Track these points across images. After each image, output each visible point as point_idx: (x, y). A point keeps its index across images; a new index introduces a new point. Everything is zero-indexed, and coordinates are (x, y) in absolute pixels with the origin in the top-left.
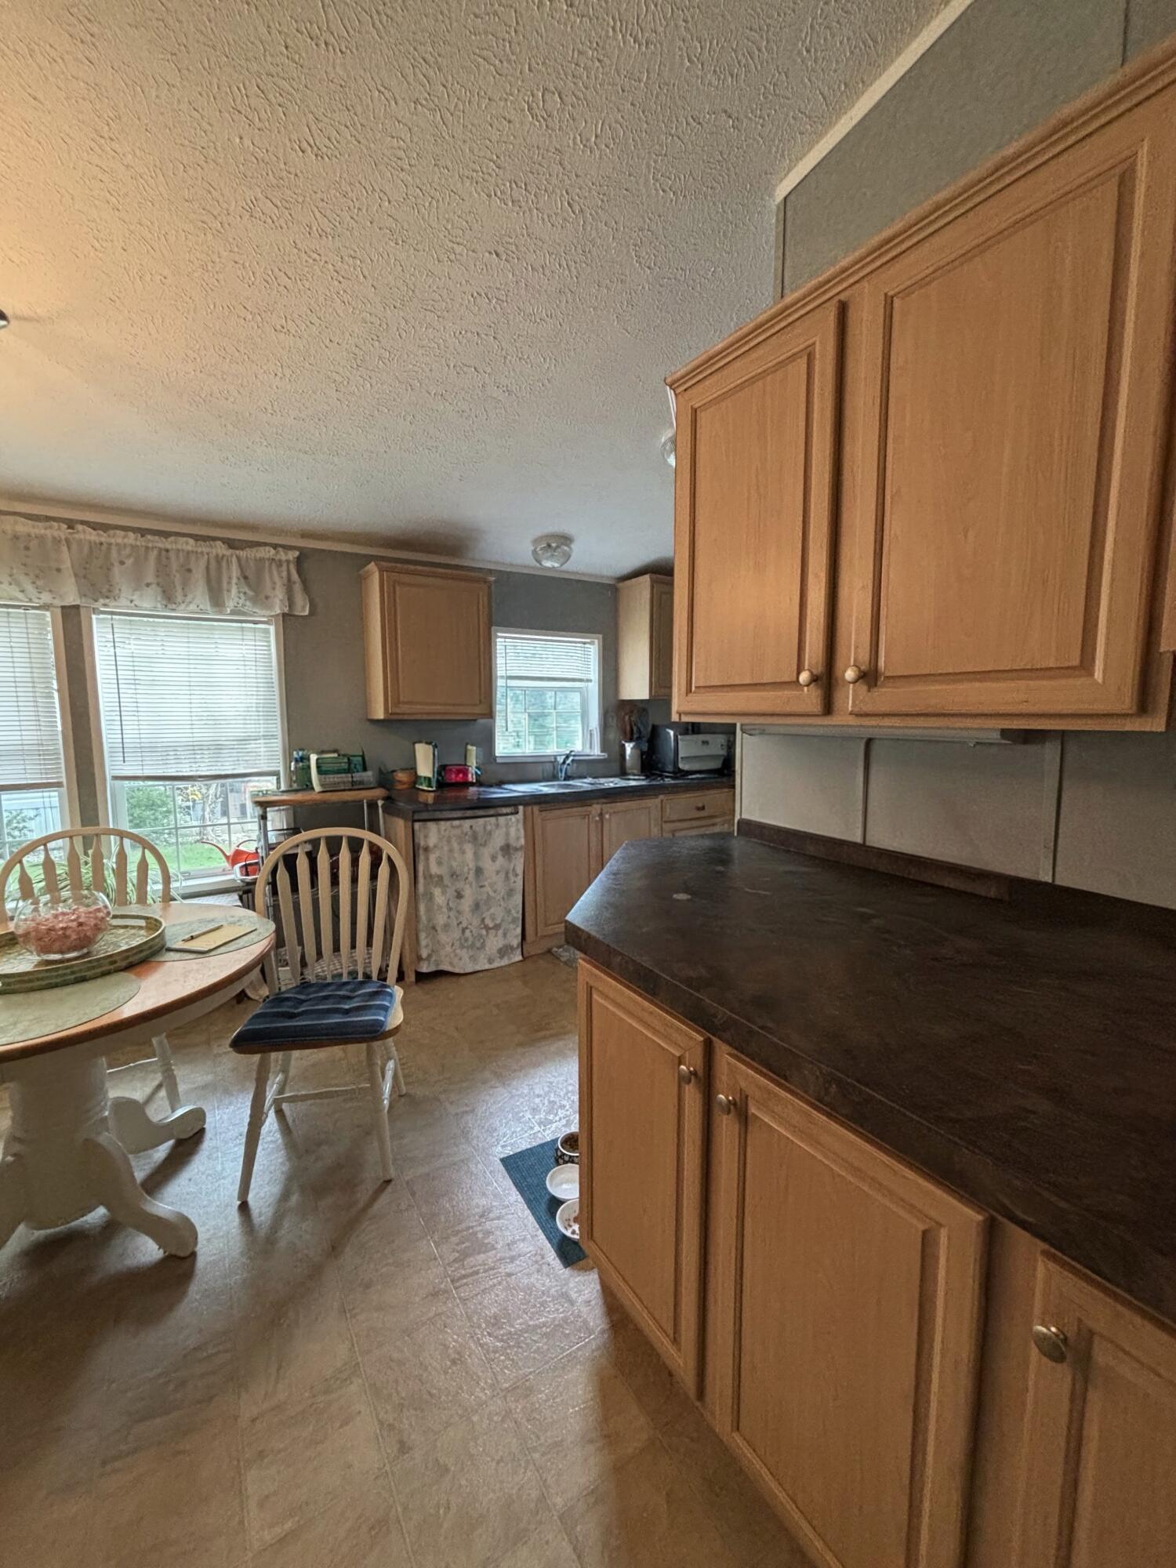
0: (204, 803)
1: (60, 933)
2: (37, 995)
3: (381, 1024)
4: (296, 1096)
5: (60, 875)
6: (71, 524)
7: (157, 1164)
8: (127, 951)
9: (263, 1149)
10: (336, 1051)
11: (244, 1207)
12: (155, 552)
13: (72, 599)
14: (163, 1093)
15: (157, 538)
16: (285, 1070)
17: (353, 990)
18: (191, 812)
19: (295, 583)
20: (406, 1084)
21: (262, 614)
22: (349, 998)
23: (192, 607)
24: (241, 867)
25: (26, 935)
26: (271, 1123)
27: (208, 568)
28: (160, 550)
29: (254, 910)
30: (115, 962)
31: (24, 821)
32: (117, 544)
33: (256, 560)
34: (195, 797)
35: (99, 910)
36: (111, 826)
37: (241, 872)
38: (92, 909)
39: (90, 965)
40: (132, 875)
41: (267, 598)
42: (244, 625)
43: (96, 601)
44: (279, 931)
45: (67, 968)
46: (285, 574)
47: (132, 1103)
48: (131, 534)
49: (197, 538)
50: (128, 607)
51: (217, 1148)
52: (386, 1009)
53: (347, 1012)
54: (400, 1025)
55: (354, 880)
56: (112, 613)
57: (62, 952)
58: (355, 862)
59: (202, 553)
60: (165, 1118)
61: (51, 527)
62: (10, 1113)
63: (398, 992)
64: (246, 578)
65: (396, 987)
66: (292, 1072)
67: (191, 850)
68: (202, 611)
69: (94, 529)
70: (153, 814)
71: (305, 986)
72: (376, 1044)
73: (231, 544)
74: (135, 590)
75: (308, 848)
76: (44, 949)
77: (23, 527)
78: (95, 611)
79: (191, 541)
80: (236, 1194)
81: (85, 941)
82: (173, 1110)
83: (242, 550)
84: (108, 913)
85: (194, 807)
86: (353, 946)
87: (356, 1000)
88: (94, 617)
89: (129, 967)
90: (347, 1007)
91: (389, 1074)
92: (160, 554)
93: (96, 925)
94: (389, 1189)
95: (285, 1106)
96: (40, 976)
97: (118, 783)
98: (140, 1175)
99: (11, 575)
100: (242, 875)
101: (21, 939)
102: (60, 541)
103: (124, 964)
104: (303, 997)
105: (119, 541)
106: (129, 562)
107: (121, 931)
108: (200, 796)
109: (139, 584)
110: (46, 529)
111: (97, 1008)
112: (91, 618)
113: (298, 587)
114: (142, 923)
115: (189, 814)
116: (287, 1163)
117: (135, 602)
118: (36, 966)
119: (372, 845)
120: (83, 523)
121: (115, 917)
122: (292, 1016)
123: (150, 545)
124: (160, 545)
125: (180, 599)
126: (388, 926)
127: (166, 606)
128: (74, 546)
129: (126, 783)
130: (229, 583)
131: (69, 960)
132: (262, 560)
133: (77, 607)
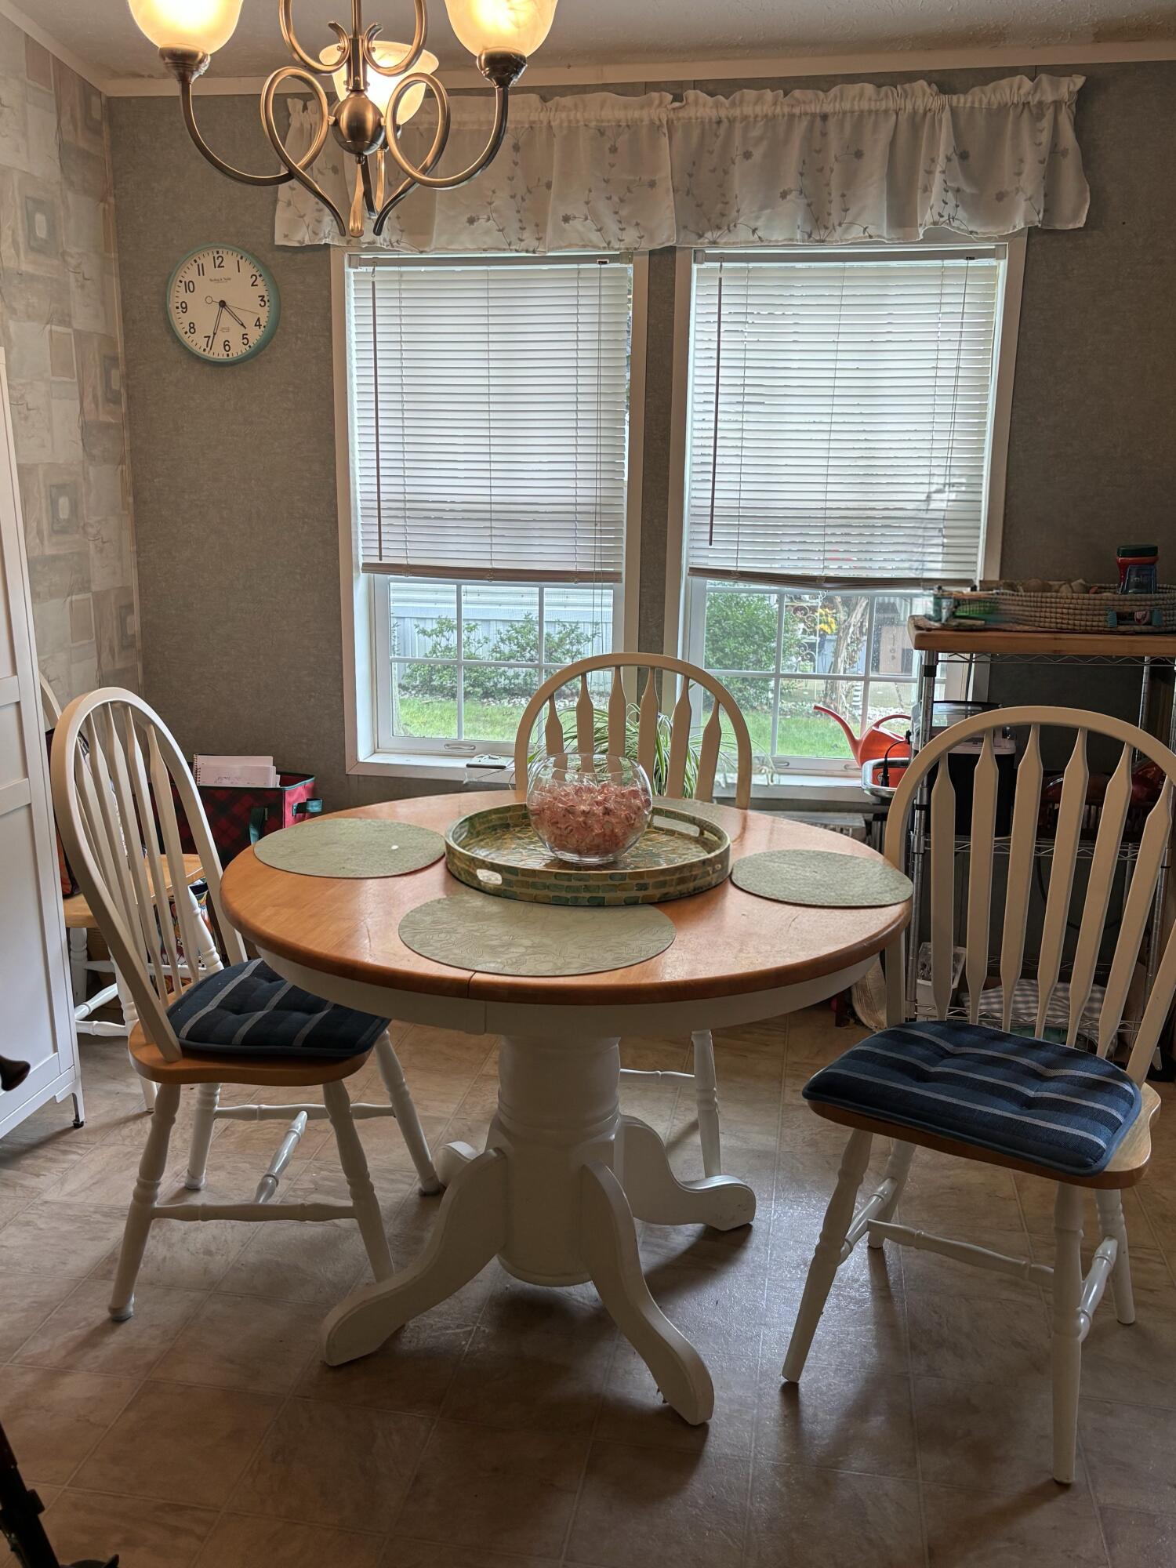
0: (838, 641)
1: (581, 819)
2: (539, 911)
3: (1098, 1153)
4: (911, 1235)
5: (599, 730)
6: (677, 89)
7: (674, 1254)
8: (663, 871)
9: (838, 1306)
10: (1004, 1178)
11: (790, 1391)
12: (805, 123)
13: (665, 237)
14: (697, 1139)
15: (810, 93)
16: (897, 1176)
17: (1050, 1065)
18: (816, 657)
19: (1065, 153)
20: (1138, 1304)
21: (984, 235)
22: (1040, 1077)
23: (856, 232)
24: (879, 765)
25: (539, 813)
26: (855, 1265)
27: (893, 143)
28: (813, 115)
29: (881, 851)
30: (643, 887)
31: (579, 642)
32: (745, 118)
33: (989, 110)
34: (826, 627)
35: (635, 794)
36: (679, 657)
37: (875, 775)
38: (626, 790)
39: (610, 882)
40: (695, 745)
41: (1000, 197)
42: (948, 263)
43: (701, 236)
44: (922, 899)
45: (580, 878)
46: (1045, 138)
47: (649, 1134)
48: (769, 95)
49: (880, 80)
50: (748, 244)
51: (765, 1269)
52: (1115, 1126)
53: (1029, 1104)
54: (1139, 1170)
55: (1089, 834)
56: (722, 258)
57: (579, 852)
58: (1095, 797)
59: (886, 111)
60: (692, 1183)
61: (650, 104)
62: (498, 1086)
63: (1150, 1100)
64: (964, 156)
65: (1145, 1086)
66: (910, 1188)
67: (806, 726)
68: (871, 241)
69: (712, 94)
70: (755, 652)
71: (956, 1028)
72: (1082, 1193)
73: (946, 83)
74: (762, 208)
75: (1007, 747)
76: (559, 843)
77: (612, 110)
78: (700, 257)
79: (869, 88)
80: (781, 1361)
81: (610, 843)
82: (709, 1174)
83: (965, 92)
84: (648, 802)
85: (822, 645)
86: (1065, 976)
87: (1053, 1085)
88: (695, 267)
89: (662, 902)
90: (1031, 1093)
91: (1101, 1268)
92: (812, 123)
93: (627, 818)
94: (1062, 1501)
95: (887, 1244)
96: (548, 882)
97: (697, 580)
98: (647, 1260)
99: (587, 203)
100: (875, 781)
101: (533, 818)
102: (661, 126)
103: (657, 893)
104: (948, 1046)
105: (748, 110)
106: (758, 153)
107: (664, 838)
108: (834, 626)
109: (771, 194)
110: (642, 107)
111: (609, 956)
112: (691, 269)
113: (1070, 168)
114: (694, 831)
115: (812, 659)
116: (874, 1351)
117: (760, 233)
118: (546, 865)
119: (1139, 758)
120: (697, 85)
121: (657, 812)
122: (922, 1077)
123: (797, 111)
124: (814, 108)
125: (834, 219)
126: (1158, 910)
127: (810, 236)
128: (678, 135)
129: (711, 583)
130: (930, 172)
131: (589, 867)
132: (1003, 109)
133: (671, 250)
